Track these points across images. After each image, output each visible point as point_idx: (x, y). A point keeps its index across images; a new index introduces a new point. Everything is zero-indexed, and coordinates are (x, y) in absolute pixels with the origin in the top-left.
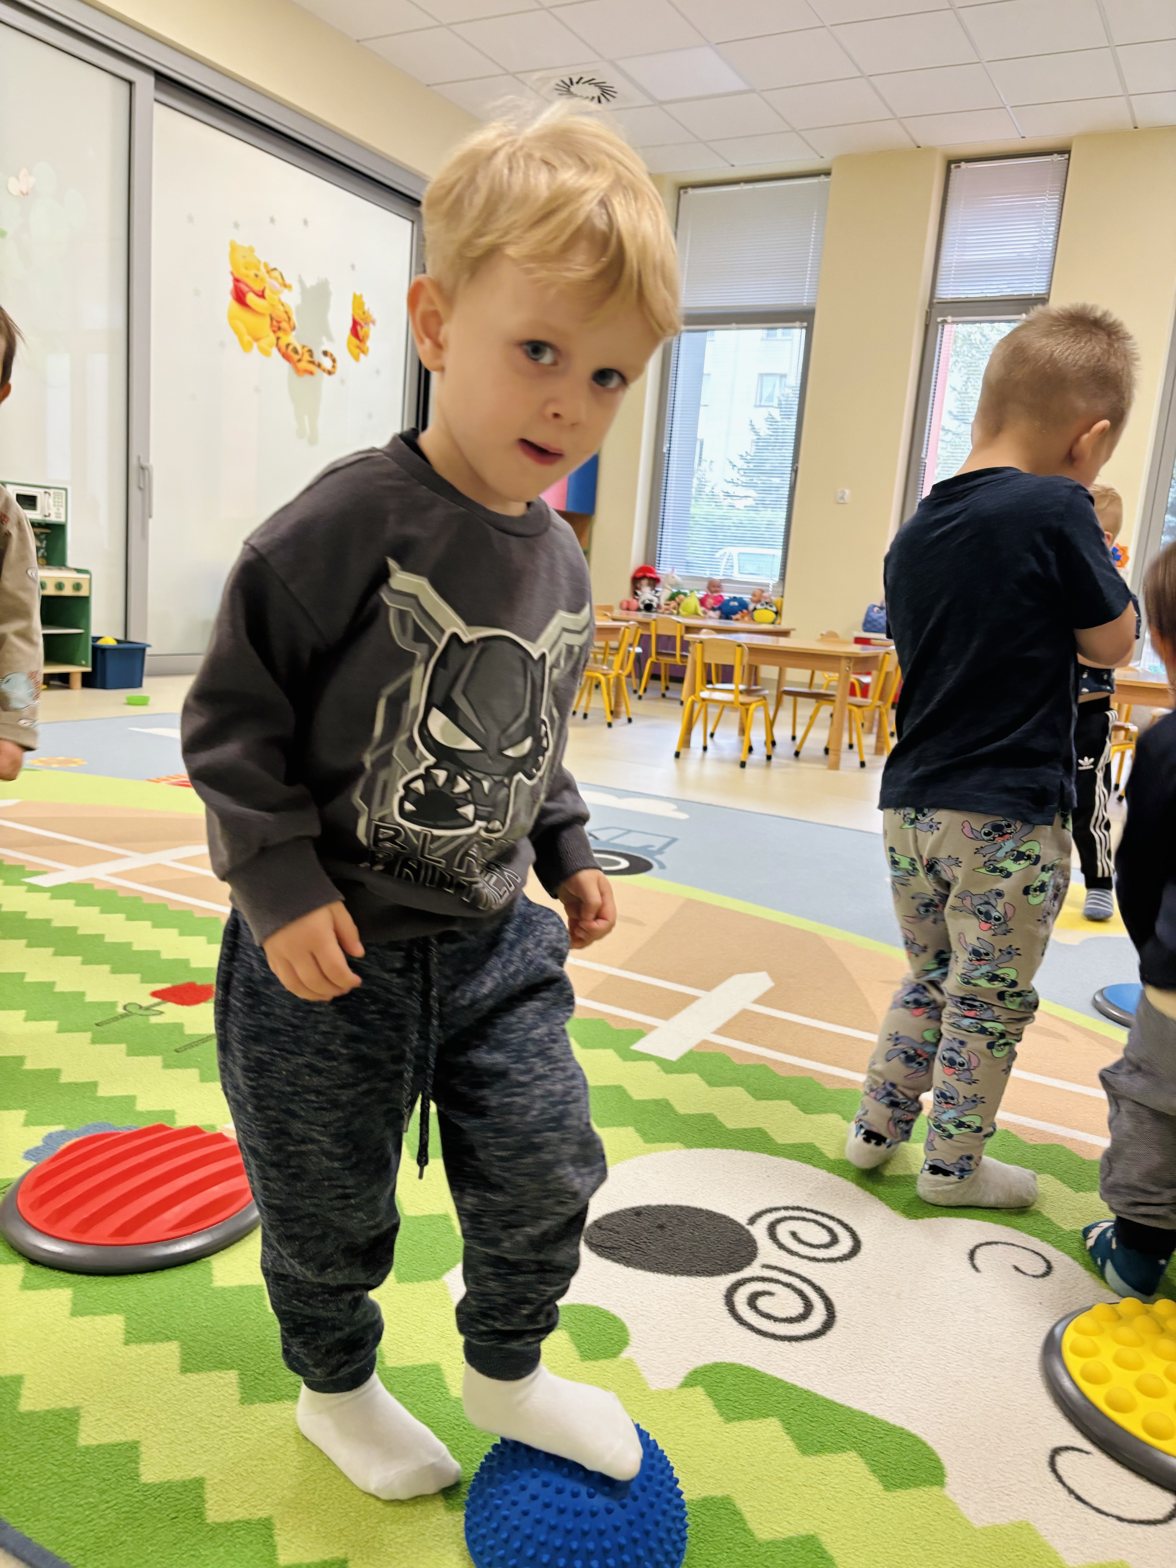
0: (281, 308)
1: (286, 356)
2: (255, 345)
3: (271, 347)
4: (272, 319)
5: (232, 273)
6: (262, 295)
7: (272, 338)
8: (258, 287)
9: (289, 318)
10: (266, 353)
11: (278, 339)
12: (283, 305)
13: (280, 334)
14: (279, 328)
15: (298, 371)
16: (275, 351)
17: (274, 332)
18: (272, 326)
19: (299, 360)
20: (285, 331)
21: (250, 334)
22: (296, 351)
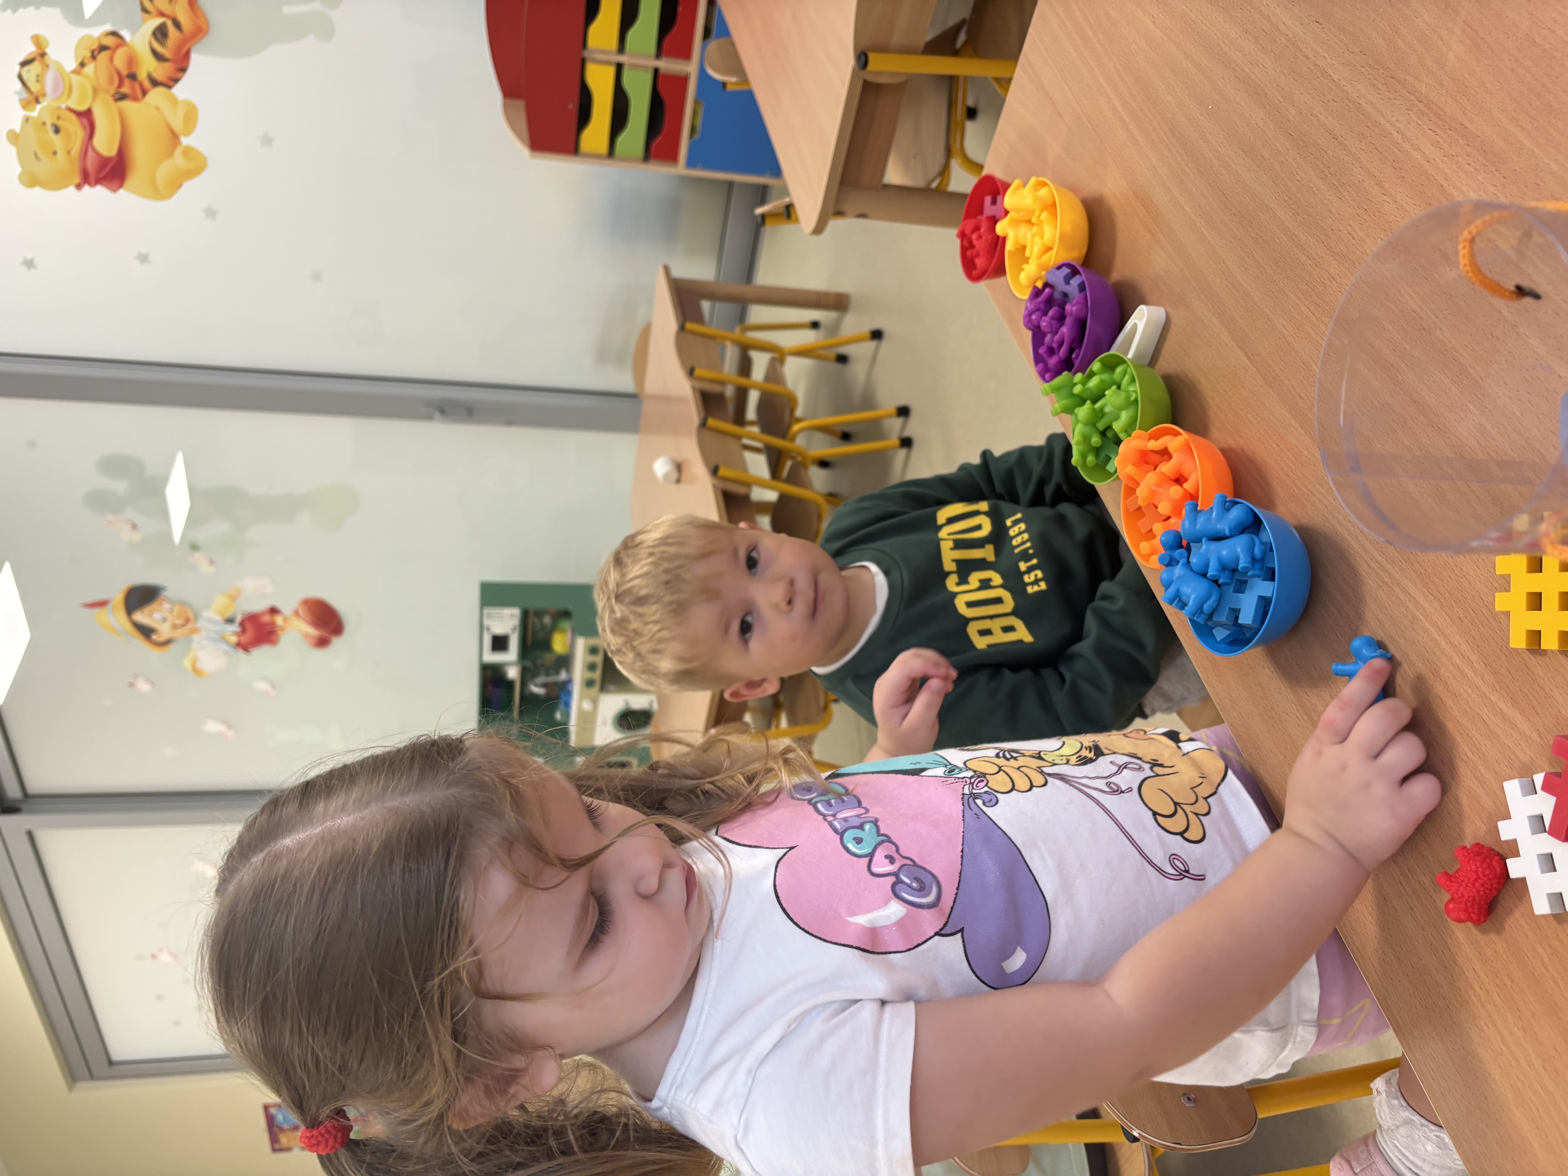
0: (90, 68)
1: (181, 65)
2: (185, 141)
3: (174, 101)
4: (122, 97)
5: (79, 187)
6: (86, 116)
7: (156, 95)
8: (75, 129)
9: (103, 48)
10: (191, 115)
11: (155, 83)
12: (82, 65)
13: (142, 76)
14: (133, 77)
15: (200, 31)
16: (179, 90)
17: (144, 93)
18: (135, 99)
19: (177, 25)
20: (132, 61)
21: (170, 154)
22: (160, 33)
